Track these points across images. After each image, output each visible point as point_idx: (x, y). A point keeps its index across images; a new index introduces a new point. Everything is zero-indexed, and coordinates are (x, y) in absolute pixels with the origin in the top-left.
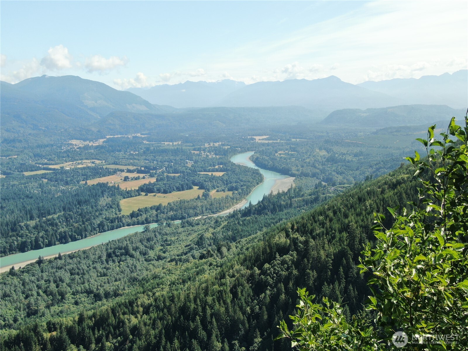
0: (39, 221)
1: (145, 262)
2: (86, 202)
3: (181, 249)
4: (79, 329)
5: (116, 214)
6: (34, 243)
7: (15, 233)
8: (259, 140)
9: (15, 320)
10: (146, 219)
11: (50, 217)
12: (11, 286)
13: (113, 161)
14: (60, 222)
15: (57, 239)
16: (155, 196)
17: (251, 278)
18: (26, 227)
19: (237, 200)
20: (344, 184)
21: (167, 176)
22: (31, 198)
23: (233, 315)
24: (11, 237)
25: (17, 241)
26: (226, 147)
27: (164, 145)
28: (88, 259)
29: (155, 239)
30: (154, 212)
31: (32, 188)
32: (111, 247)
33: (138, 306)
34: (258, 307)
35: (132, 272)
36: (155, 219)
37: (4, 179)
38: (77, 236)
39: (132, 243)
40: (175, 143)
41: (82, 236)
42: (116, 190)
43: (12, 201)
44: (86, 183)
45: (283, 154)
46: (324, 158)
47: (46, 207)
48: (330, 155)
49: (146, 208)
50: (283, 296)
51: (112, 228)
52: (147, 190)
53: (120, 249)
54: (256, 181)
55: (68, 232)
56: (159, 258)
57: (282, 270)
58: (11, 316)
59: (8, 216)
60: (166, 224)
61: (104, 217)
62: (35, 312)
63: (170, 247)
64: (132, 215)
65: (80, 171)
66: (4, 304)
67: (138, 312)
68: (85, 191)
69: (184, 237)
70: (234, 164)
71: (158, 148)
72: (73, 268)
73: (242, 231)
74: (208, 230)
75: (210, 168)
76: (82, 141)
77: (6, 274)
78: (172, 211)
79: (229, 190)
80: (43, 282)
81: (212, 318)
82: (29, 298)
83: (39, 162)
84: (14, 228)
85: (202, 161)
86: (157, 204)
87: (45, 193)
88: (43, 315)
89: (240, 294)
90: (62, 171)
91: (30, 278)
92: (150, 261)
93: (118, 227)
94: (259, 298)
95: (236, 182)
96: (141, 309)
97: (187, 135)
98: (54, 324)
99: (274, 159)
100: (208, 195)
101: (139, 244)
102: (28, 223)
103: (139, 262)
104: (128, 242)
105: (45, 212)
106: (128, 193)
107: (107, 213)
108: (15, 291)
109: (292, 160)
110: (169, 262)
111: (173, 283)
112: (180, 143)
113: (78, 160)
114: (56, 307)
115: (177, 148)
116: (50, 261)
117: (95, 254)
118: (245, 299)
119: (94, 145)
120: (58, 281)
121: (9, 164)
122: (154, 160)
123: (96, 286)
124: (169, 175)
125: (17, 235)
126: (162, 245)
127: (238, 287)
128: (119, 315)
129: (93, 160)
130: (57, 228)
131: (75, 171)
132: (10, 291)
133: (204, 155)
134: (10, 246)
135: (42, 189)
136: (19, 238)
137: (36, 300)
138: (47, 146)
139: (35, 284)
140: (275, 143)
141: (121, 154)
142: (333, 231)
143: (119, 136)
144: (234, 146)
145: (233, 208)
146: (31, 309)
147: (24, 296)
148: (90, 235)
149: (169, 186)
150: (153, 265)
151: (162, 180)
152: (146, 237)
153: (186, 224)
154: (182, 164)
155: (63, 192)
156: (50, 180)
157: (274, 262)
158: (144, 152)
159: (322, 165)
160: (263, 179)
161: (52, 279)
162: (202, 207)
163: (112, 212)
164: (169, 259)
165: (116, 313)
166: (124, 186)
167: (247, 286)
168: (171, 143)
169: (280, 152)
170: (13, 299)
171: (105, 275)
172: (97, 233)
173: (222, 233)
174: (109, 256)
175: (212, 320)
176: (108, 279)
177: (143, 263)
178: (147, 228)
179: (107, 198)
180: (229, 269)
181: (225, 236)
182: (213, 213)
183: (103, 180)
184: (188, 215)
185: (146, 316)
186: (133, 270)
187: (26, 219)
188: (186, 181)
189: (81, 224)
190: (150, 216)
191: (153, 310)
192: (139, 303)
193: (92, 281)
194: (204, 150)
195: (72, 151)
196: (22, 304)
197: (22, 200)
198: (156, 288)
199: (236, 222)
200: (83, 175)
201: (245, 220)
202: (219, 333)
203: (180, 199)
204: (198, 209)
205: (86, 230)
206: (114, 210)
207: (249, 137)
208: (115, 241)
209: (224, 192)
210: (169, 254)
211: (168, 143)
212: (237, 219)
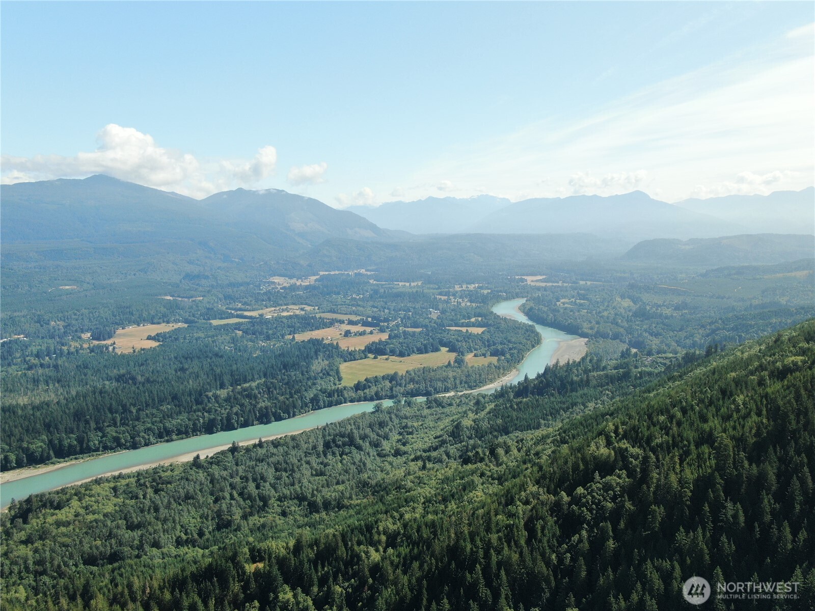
0: (232, 391)
1: (377, 458)
2: (295, 366)
3: (428, 441)
4: (295, 562)
5: (335, 384)
6: (225, 422)
7: (200, 407)
8: (532, 281)
9: (201, 534)
10: (377, 394)
11: (246, 385)
12: (195, 483)
13: (329, 308)
14: (260, 393)
15: (256, 417)
16: (387, 359)
17: (556, 508)
18: (215, 399)
19: (504, 370)
20: (665, 352)
21: (404, 332)
22: (222, 357)
23: (531, 565)
24: (195, 412)
25: (204, 418)
26: (486, 292)
27: (398, 287)
28: (299, 449)
29: (390, 423)
30: (388, 384)
31: (223, 343)
32: (329, 432)
33: (379, 534)
34: (569, 555)
35: (360, 472)
36: (389, 393)
37: (186, 329)
38: (282, 414)
39: (359, 429)
40: (413, 284)
41: (289, 414)
42: (334, 350)
43: (196, 361)
44: (294, 337)
45: (567, 303)
46: (630, 311)
47: (241, 370)
48: (638, 306)
49: (376, 377)
50: (611, 544)
51: (330, 405)
52: (376, 350)
53: (343, 436)
54: (531, 342)
55: (271, 408)
56: (397, 453)
57: (605, 499)
58: (195, 527)
59: (191, 382)
60: (405, 402)
61: (319, 388)
62: (228, 524)
63: (411, 436)
64: (358, 387)
65: (285, 321)
66: (186, 509)
67: (379, 542)
68: (293, 349)
69: (431, 423)
70: (499, 316)
71: (390, 291)
72: (278, 461)
73: (517, 419)
74: (467, 415)
75: (464, 321)
76: (287, 278)
77: (189, 465)
78: (412, 383)
79: (492, 355)
80: (238, 479)
81: (499, 569)
82: (219, 503)
83: (231, 306)
84: (198, 399)
85: (452, 310)
86: (392, 372)
87: (240, 350)
88: (238, 529)
89: (539, 532)
90: (261, 320)
91: (221, 474)
92: (385, 456)
93: (338, 403)
94: (570, 540)
95: (501, 343)
96: (383, 538)
97: (430, 273)
98: (259, 551)
99: (555, 311)
100: (462, 361)
101: (368, 431)
102: (218, 392)
103: (370, 457)
104: (353, 427)
105: (240, 378)
106: (350, 354)
107: (323, 383)
108: (201, 490)
109: (582, 313)
110: (413, 460)
111: (428, 501)
112: (419, 284)
113: (281, 305)
114: (256, 517)
115: (417, 292)
116: (248, 450)
117: (309, 443)
118: (548, 541)
119: (303, 284)
120: (259, 480)
121: (192, 307)
122: (385, 308)
123: (311, 490)
124: (406, 329)
125: (204, 409)
126: (400, 434)
127: (537, 521)
128: (352, 545)
129: (303, 306)
130: (256, 401)
131: (278, 319)
132: (194, 491)
133: (454, 302)
134: (194, 424)
135: (236, 345)
136: (205, 414)
137: (229, 506)
138: (241, 285)
139: (228, 481)
140: (555, 287)
141: (339, 298)
142: (685, 442)
143: (337, 272)
144: (496, 289)
145: (498, 381)
146: (223, 518)
147: (213, 498)
148: (301, 413)
149: (408, 347)
150: (391, 463)
151: (397, 337)
152: (377, 421)
153: (434, 404)
154: (424, 315)
155: (264, 351)
156: (246, 332)
157: (591, 486)
158: (371, 297)
159: (628, 321)
160: (541, 339)
161: (250, 475)
162: (455, 378)
163: (330, 381)
164: (413, 456)
165: (347, 542)
166: (345, 345)
167: (551, 520)
168: (407, 284)
169: (562, 301)
170: (198, 503)
171: (322, 474)
172: (309, 411)
173: (488, 421)
174: (327, 445)
175: (499, 572)
176: (326, 480)
177: (375, 459)
178: (378, 408)
179: (323, 360)
180: (520, 491)
181: (493, 425)
182: (471, 388)
183: (317, 334)
184: (435, 389)
185: (392, 551)
186: (361, 469)
187: (214, 387)
188: (431, 340)
189: (288, 397)
190: (382, 390)
191: (402, 541)
192: (381, 528)
193: (305, 482)
194: (454, 295)
195: (275, 292)
196: (210, 512)
197: (209, 360)
198: (403, 507)
199: (508, 405)
200: (289, 327)
201: (521, 402)
202: (510, 593)
203: (422, 366)
204: (449, 382)
205: (294, 407)
206: (332, 379)
207: (517, 277)
208: (335, 424)
209: (485, 357)
210: (412, 448)
211: (403, 283)
212: (510, 401)
